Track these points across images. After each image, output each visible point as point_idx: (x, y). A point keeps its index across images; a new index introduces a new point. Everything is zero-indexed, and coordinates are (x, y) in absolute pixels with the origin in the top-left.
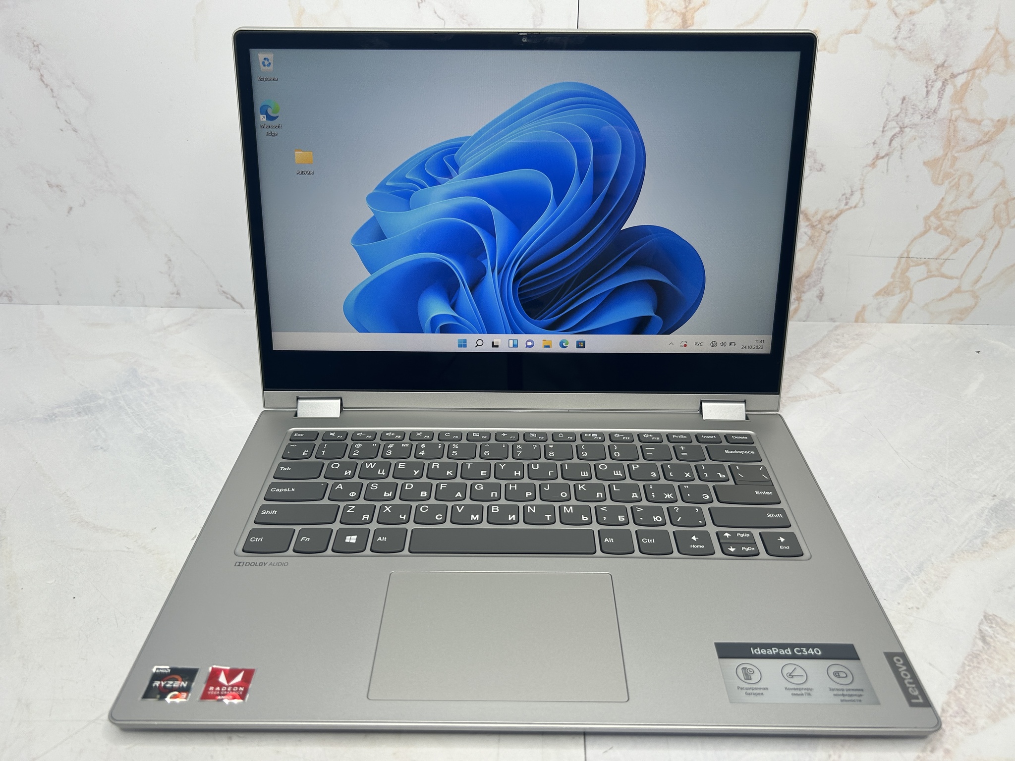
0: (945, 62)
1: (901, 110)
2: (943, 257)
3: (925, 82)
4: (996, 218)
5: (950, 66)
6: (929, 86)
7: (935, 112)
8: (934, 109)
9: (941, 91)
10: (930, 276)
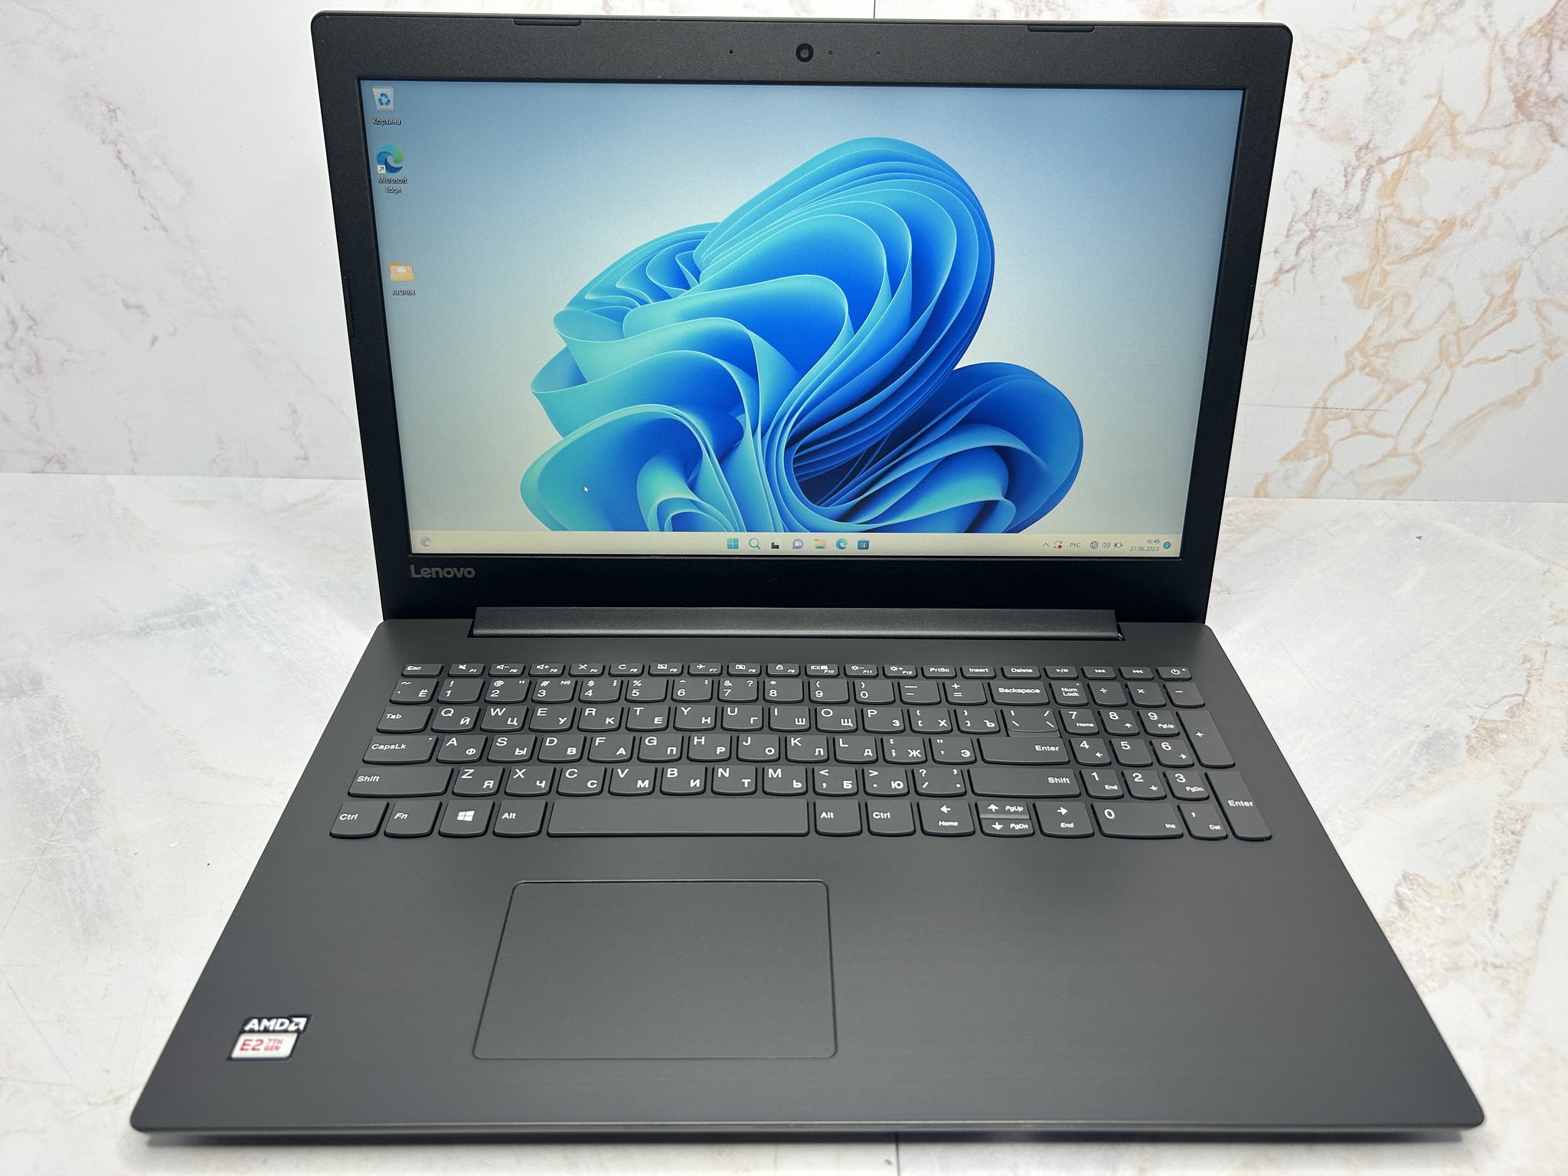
0: (1369, 142)
1: (1312, 208)
2: (1373, 407)
3: (1343, 169)
4: (1443, 354)
5: (1378, 148)
6: (1349, 178)
7: (1358, 209)
8: (1355, 206)
9: (1365, 183)
10: (1355, 432)
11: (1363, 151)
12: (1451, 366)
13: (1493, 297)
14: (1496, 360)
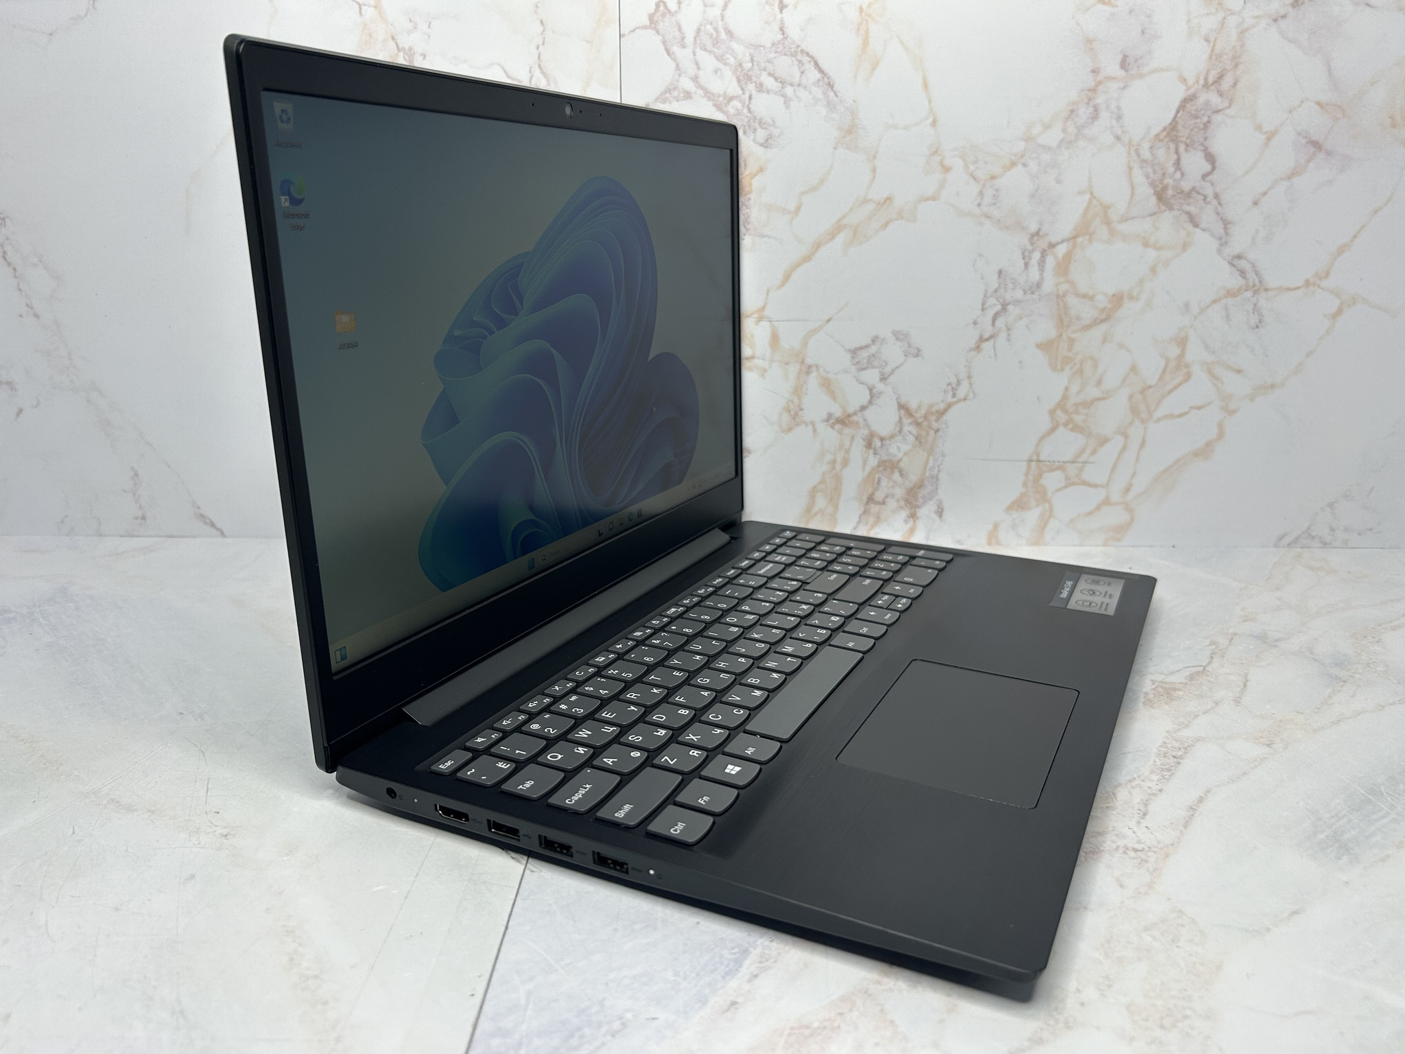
0: (1039, 230)
1: (1000, 285)
2: (1081, 459)
3: (1020, 253)
4: (1134, 411)
5: (1046, 235)
6: (1027, 258)
7: (1039, 285)
8: (1036, 283)
9: (1042, 263)
10: (1069, 483)
11: (1035, 238)
12: (1143, 421)
13: (1168, 360)
14: (1180, 416)
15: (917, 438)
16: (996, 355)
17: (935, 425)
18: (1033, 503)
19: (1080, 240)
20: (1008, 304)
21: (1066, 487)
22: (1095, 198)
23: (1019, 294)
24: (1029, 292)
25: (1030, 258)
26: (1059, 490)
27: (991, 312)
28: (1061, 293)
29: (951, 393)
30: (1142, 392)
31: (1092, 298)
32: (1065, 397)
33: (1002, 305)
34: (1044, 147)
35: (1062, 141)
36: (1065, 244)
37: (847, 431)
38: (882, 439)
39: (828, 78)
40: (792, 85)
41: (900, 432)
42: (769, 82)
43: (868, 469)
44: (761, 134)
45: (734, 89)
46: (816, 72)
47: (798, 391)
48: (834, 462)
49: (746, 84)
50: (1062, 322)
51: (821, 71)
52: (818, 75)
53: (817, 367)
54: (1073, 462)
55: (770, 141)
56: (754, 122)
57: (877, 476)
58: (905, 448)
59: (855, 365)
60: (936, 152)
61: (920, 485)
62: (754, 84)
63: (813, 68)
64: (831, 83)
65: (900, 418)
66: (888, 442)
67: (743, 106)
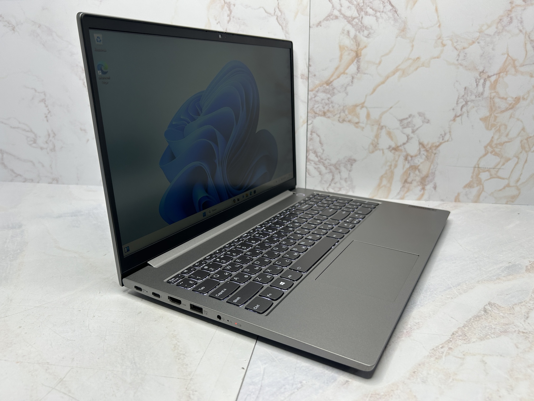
0: (484, 70)
1: (465, 93)
2: (497, 167)
3: (475, 80)
4: (523, 147)
5: (487, 72)
7: (482, 94)
9: (484, 84)
10: (492, 177)
11: (482, 74)
12: (526, 152)
15: (427, 157)
16: (462, 123)
17: (434, 151)
18: (475, 185)
19: (501, 74)
20: (468, 102)
21: (490, 179)
22: (509, 56)
23: (473, 97)
24: (478, 96)
25: (479, 82)
26: (487, 180)
27: (460, 105)
28: (492, 97)
29: (442, 138)
30: (527, 139)
31: (506, 99)
32: (492, 141)
33: (466, 102)
34: (488, 35)
35: (496, 32)
36: (495, 76)
37: (397, 153)
38: (412, 157)
39: (395, 9)
40: (379, 12)
41: (419, 154)
42: (370, 11)
43: (405, 169)
44: (366, 33)
45: (355, 14)
46: (390, 6)
47: (377, 136)
48: (391, 166)
49: (361, 12)
50: (492, 109)
51: (392, 6)
52: (391, 8)
53: (385, 127)
54: (494, 169)
55: (370, 35)
56: (363, 28)
57: (409, 172)
58: (421, 161)
59: (401, 126)
60: (440, 38)
61: (427, 176)
62: (364, 12)
63: (389, 5)
64: (396, 10)
65: (420, 148)
66: (414, 158)
67: (359, 21)
